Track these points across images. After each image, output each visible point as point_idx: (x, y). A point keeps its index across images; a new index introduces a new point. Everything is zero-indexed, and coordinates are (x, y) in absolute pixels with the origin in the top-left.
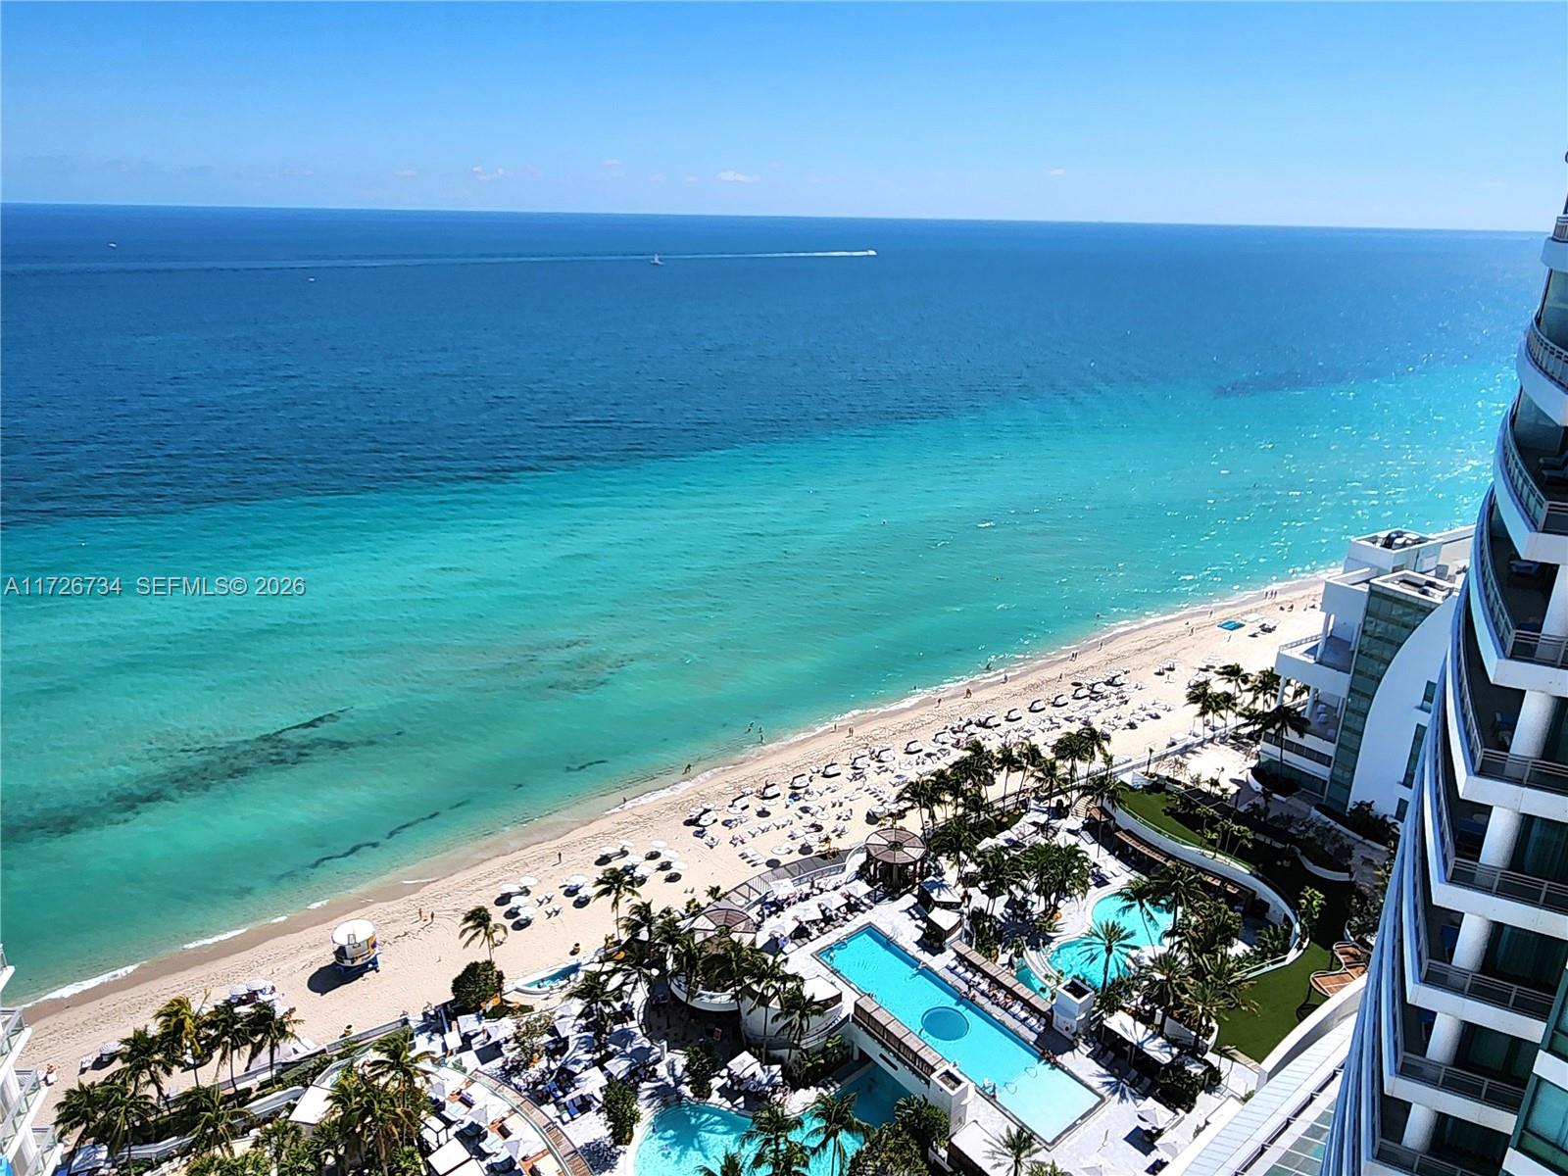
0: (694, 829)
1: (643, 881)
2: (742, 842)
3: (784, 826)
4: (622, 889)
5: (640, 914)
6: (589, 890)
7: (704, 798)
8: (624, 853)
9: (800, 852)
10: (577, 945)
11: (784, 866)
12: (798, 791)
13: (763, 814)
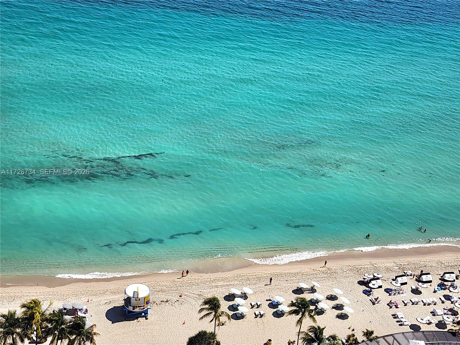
0: (364, 288)
1: (321, 312)
2: (397, 307)
3: (429, 304)
4: (307, 314)
5: (316, 334)
6: (284, 308)
7: (377, 269)
8: (313, 290)
9: (437, 325)
10: (270, 340)
11: (423, 332)
12: (445, 283)
13: (416, 292)
